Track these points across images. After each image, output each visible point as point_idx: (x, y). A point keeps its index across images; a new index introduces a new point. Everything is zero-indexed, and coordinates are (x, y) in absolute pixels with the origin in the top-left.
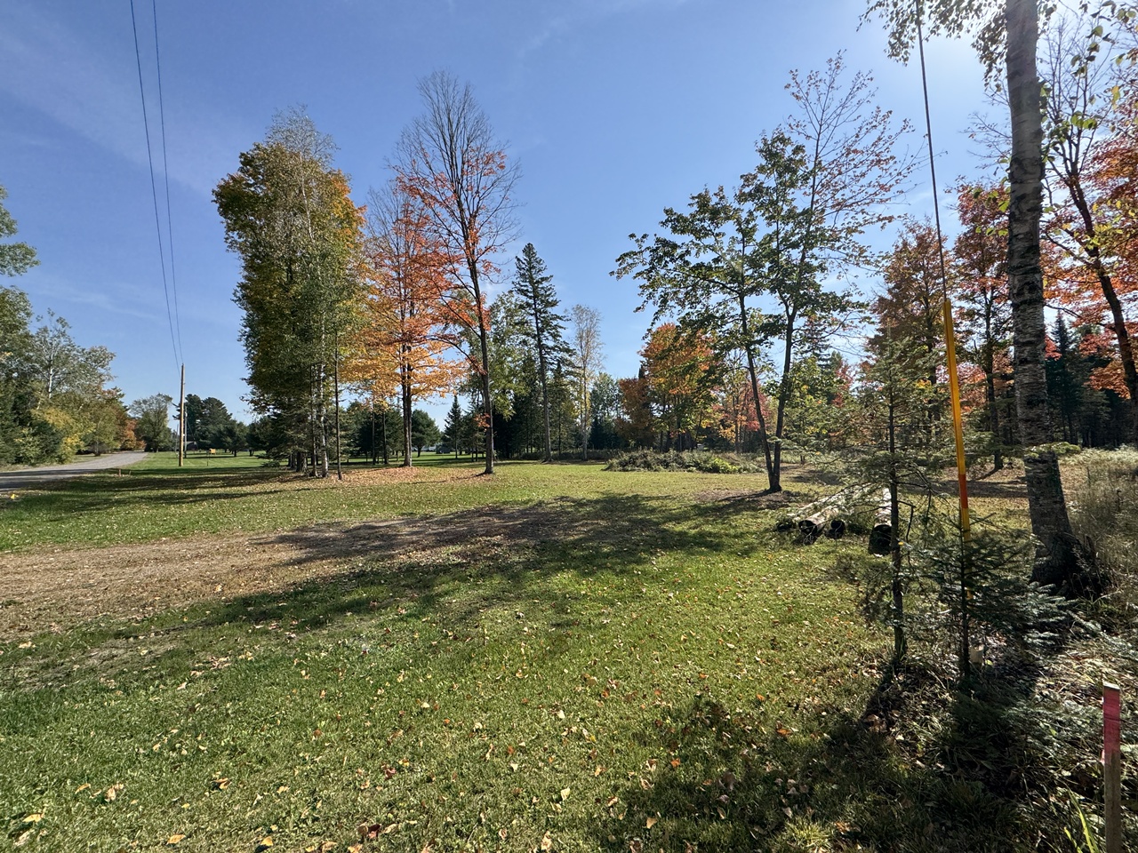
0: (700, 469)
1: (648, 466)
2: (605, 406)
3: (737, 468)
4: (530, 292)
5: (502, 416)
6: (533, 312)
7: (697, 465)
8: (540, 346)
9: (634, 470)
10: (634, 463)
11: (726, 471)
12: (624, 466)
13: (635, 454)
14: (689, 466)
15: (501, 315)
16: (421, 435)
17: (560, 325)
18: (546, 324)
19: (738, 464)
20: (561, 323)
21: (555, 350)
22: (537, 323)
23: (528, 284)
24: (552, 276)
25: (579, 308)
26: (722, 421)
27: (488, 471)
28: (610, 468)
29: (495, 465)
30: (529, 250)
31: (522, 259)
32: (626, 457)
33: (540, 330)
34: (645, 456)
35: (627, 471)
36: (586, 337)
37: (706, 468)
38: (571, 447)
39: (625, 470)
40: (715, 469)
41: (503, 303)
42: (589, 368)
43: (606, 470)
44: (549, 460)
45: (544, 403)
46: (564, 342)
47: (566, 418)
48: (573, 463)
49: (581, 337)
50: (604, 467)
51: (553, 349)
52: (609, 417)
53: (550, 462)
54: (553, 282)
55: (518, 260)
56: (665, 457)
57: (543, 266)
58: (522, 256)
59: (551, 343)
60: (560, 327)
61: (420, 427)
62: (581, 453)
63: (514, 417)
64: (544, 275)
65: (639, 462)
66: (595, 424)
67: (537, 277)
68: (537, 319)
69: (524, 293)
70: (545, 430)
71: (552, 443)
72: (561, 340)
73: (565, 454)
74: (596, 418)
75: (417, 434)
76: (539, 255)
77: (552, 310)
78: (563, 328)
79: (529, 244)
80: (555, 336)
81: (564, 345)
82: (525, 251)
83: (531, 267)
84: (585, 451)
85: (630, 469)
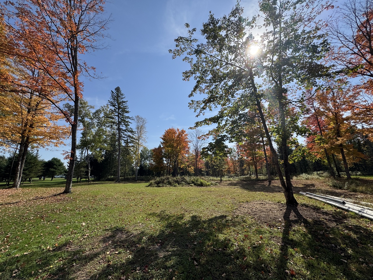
0: (195, 184)
1: (170, 184)
2: (145, 159)
4: (117, 106)
5: (97, 160)
6: (117, 114)
7: (193, 182)
8: (119, 129)
9: (163, 186)
10: (163, 182)
11: (207, 185)
12: (158, 184)
13: (162, 178)
14: (190, 183)
15: (102, 115)
16: (54, 170)
18: (123, 121)
20: (130, 120)
21: (126, 131)
22: (118, 119)
23: (116, 102)
24: (127, 101)
25: (138, 117)
26: (188, 165)
27: (67, 191)
28: (150, 185)
29: (72, 186)
30: (118, 89)
31: (114, 92)
32: (158, 179)
33: (119, 123)
34: (168, 179)
35: (160, 186)
36: (140, 128)
37: (198, 184)
38: (130, 175)
40: (201, 185)
41: (103, 110)
42: (140, 141)
43: (148, 186)
44: (118, 181)
45: (119, 155)
46: (131, 128)
47: (128, 162)
48: (131, 182)
49: (138, 128)
50: (147, 184)
51: (125, 131)
52: (146, 163)
53: (119, 182)
54: (127, 103)
55: (113, 92)
56: (177, 179)
59: (124, 128)
60: (129, 122)
62: (134, 178)
63: (104, 161)
64: (124, 100)
65: (165, 181)
66: (141, 166)
67: (121, 101)
68: (119, 117)
69: (114, 106)
70: (118, 167)
71: (122, 173)
72: (129, 127)
73: (127, 178)
74: (141, 164)
75: (52, 170)
76: (122, 92)
77: (126, 115)
78: (130, 123)
79: (118, 87)
80: (126, 125)
81: (130, 130)
82: (116, 89)
83: (118, 96)
84: (136, 177)
85: (161, 185)
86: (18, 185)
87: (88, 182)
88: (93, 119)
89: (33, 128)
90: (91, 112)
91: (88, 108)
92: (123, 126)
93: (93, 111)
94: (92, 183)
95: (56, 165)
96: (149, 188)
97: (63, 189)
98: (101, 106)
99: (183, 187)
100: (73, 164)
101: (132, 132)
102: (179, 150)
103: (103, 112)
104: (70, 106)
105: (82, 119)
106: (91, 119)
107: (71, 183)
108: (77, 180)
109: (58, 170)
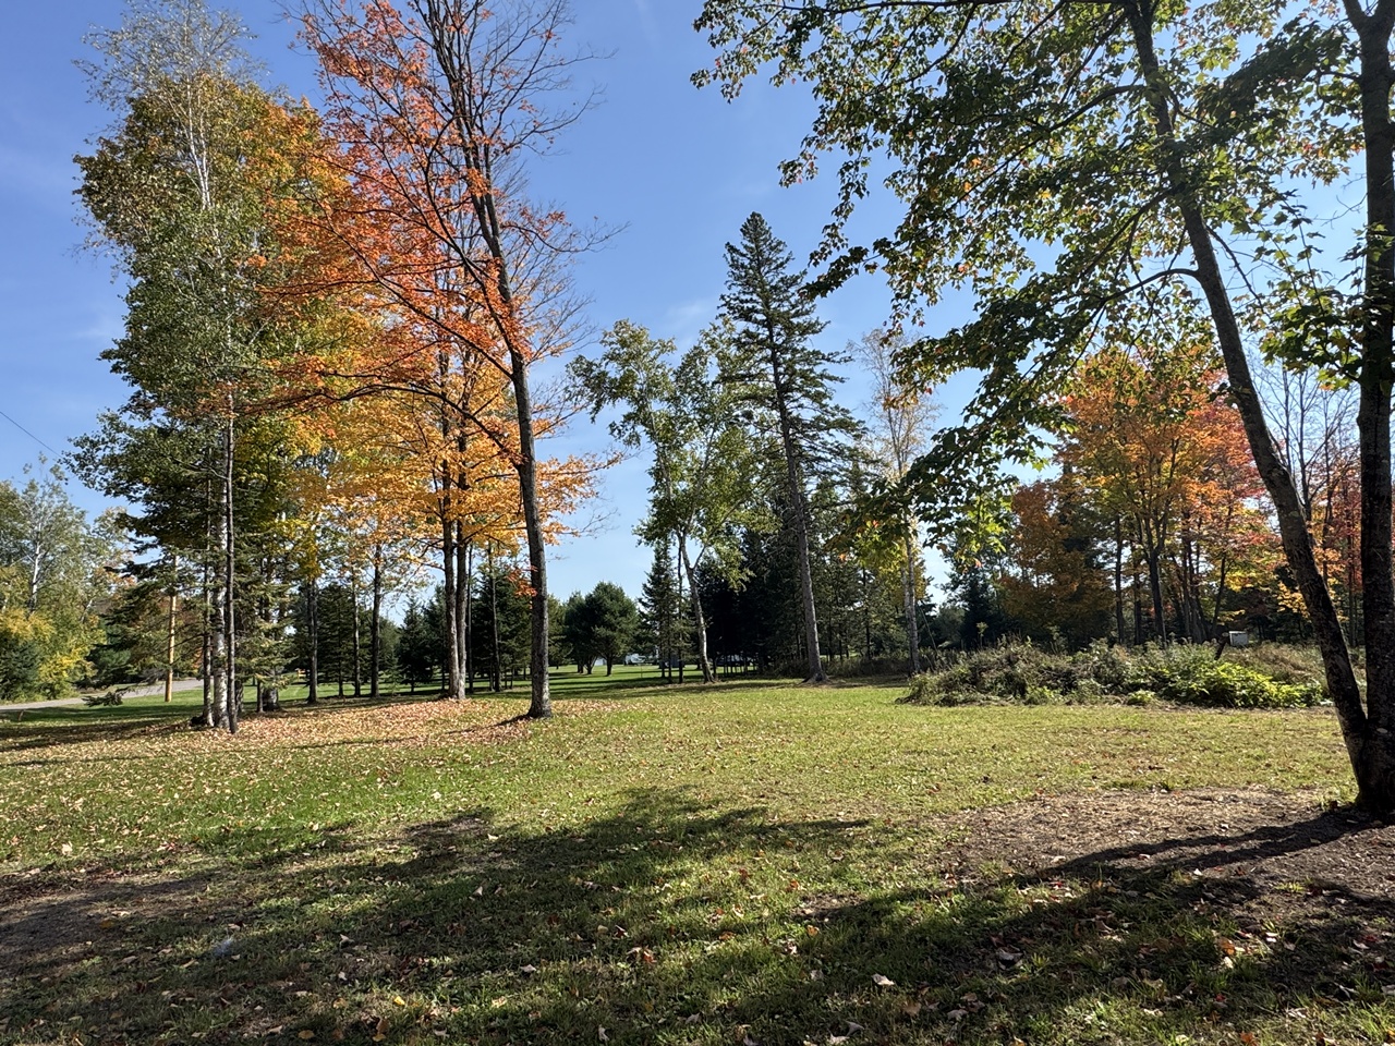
0: (1166, 694)
1: (1015, 687)
3: (1297, 690)
4: (760, 312)
5: (727, 582)
6: (767, 352)
8: (788, 422)
10: (978, 682)
11: (1256, 700)
13: (984, 657)
14: (1136, 687)
16: (610, 633)
17: (830, 373)
19: (1305, 680)
20: (830, 368)
21: (819, 428)
23: (755, 297)
27: (536, 712)
28: (915, 698)
30: (755, 228)
31: (739, 247)
32: (960, 667)
33: (783, 390)
34: (1011, 661)
37: (1190, 691)
39: (949, 702)
40: (1219, 696)
41: (714, 347)
43: (907, 700)
46: (840, 409)
50: (907, 692)
51: (814, 425)
53: (820, 679)
55: (732, 249)
56: (1074, 663)
57: (783, 255)
58: (740, 241)
59: (808, 415)
60: (831, 378)
61: (607, 616)
64: (788, 271)
67: (772, 279)
68: (777, 365)
69: (746, 315)
72: (831, 404)
75: (601, 631)
76: (776, 235)
77: (810, 343)
78: (836, 379)
79: (753, 215)
80: (817, 398)
81: (839, 416)
82: (745, 230)
83: (760, 261)
84: (916, 655)
85: (961, 697)
86: (462, 690)
87: (703, 684)
88: (679, 398)
89: (467, 487)
90: (668, 367)
91: (652, 354)
92: (801, 406)
93: (675, 360)
94: (717, 684)
95: (612, 614)
96: (908, 707)
97: (525, 705)
98: (702, 332)
99: (1071, 709)
100: (542, 611)
101: (845, 425)
102: (1170, 482)
103: (713, 360)
104: (590, 364)
105: (641, 408)
106: (674, 400)
107: (547, 683)
108: (660, 675)
109: (621, 631)
